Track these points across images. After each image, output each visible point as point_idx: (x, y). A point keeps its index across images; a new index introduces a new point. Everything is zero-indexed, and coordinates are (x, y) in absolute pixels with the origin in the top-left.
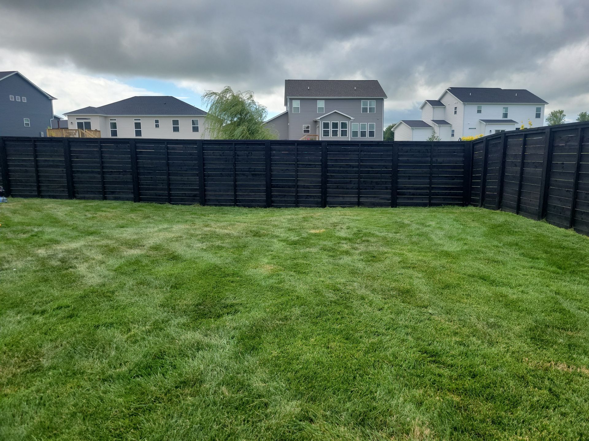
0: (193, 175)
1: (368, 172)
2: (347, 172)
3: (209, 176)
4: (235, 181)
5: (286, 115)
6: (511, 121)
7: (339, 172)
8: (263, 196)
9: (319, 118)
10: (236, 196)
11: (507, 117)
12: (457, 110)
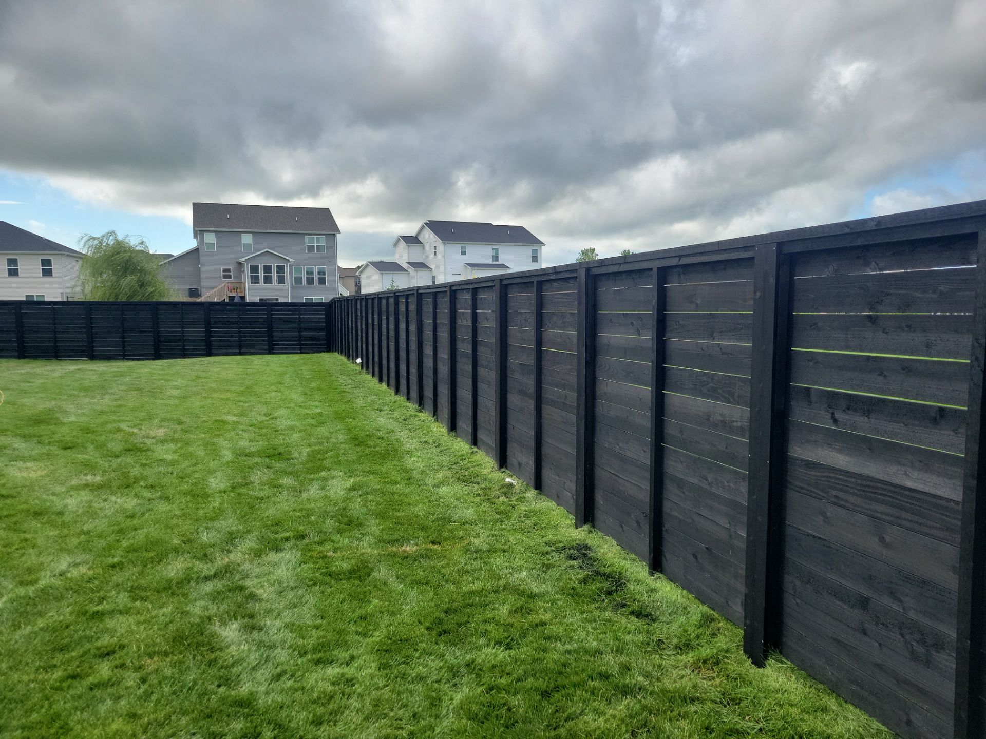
0: (82, 332)
1: (247, 328)
2: (228, 328)
3: (97, 333)
4: (124, 337)
5: (196, 251)
6: (503, 266)
7: (221, 328)
8: (151, 350)
9: (244, 259)
10: (125, 351)
11: (498, 261)
12: (437, 251)
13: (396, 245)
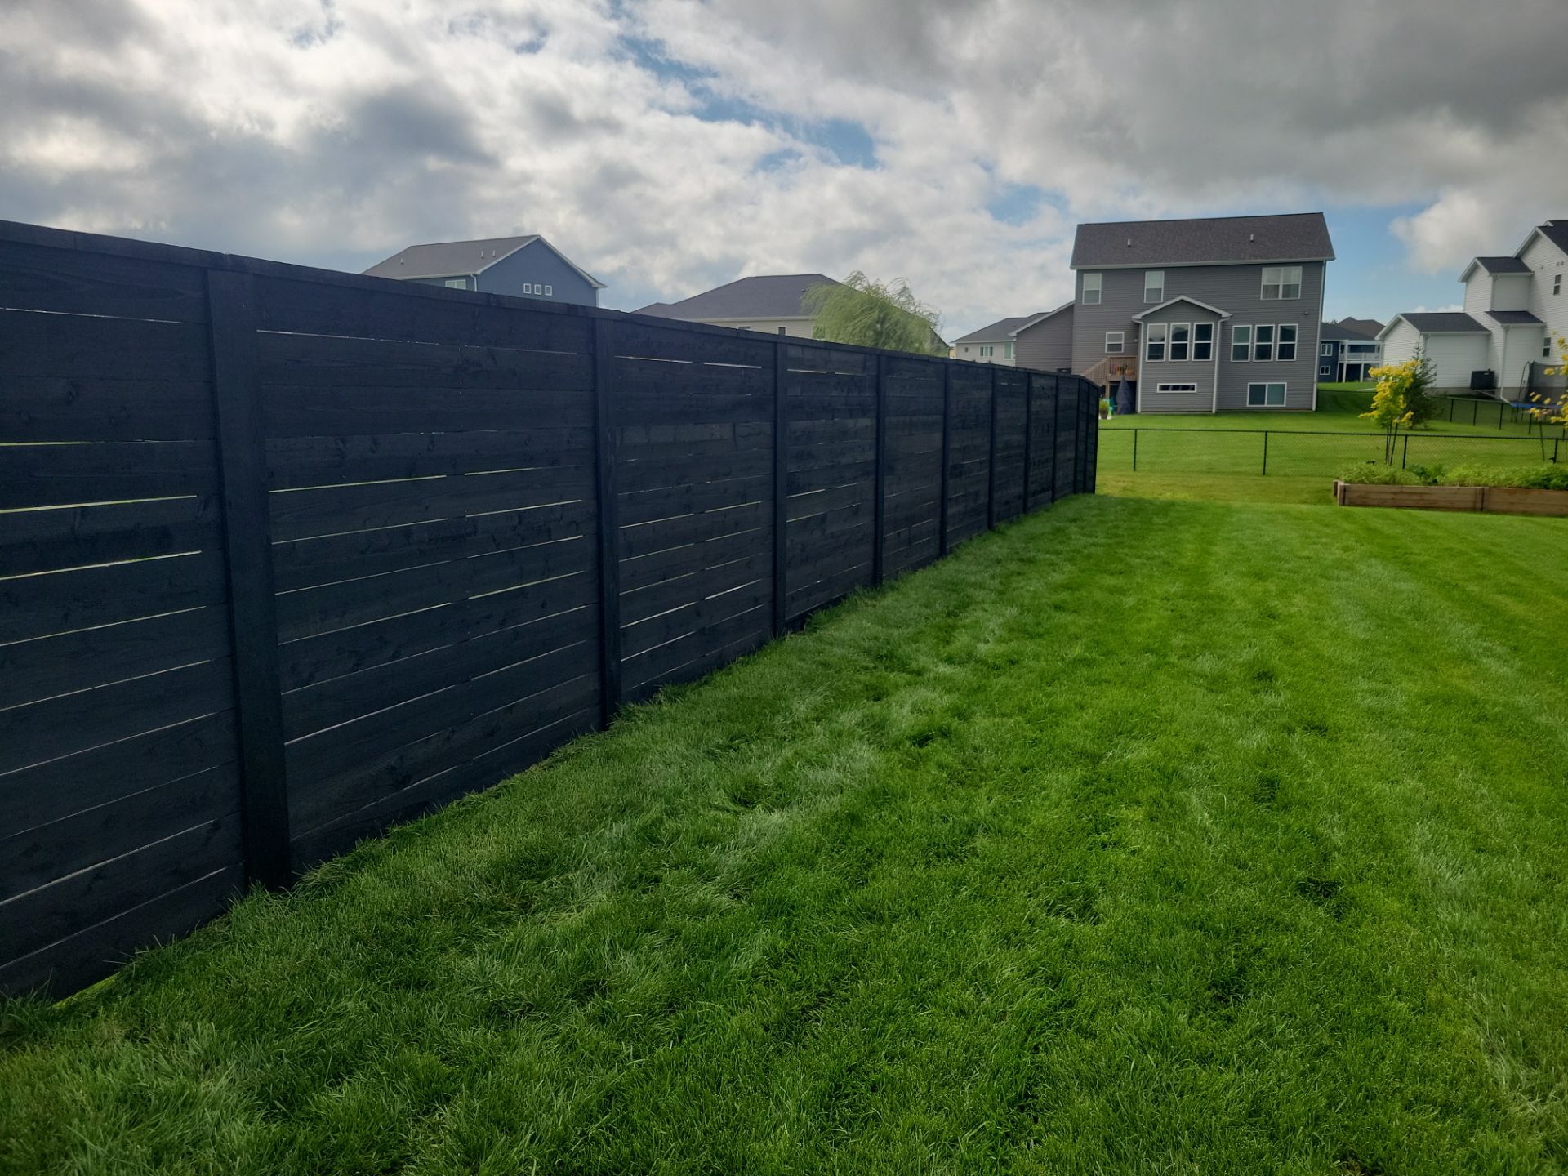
5: (1068, 311)
9: (1139, 316)
12: (1563, 285)
13: (1468, 277)
